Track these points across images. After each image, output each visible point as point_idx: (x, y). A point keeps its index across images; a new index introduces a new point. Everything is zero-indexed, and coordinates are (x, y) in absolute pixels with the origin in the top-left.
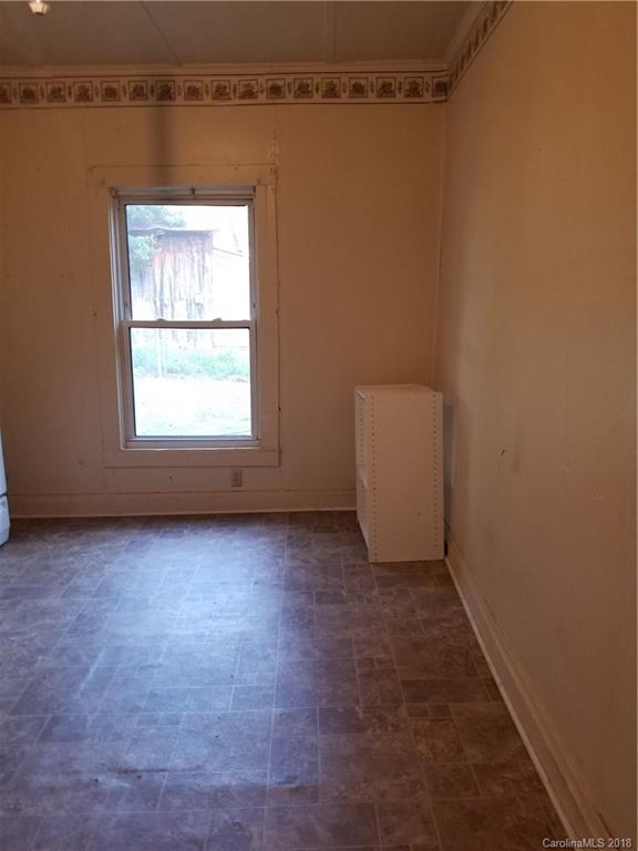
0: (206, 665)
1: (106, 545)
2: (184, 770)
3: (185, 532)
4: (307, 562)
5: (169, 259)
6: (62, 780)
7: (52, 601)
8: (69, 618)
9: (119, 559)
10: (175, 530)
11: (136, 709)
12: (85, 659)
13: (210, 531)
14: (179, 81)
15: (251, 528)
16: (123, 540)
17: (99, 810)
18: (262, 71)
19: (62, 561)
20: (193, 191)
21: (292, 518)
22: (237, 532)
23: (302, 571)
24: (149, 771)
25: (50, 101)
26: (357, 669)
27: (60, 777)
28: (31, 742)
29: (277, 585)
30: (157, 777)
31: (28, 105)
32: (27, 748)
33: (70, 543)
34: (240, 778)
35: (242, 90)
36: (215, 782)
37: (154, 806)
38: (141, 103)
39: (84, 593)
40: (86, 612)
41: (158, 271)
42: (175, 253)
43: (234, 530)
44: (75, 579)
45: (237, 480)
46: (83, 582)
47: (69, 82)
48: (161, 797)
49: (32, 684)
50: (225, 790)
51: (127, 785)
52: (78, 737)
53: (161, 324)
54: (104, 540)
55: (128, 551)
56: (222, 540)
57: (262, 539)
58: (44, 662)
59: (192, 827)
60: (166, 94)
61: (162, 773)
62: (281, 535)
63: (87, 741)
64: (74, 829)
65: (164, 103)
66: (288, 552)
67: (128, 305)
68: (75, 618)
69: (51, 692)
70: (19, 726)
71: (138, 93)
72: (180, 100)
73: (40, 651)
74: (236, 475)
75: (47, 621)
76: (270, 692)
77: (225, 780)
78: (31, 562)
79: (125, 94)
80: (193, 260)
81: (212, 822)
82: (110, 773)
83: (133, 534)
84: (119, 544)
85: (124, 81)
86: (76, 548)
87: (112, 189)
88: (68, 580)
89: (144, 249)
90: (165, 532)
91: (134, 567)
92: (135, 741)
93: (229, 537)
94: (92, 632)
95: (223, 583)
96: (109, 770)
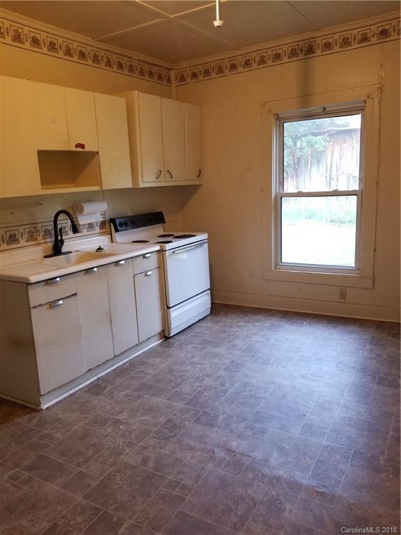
0: (292, 405)
1: (258, 324)
2: (260, 460)
3: (305, 323)
4: (380, 356)
5: (337, 148)
6: (198, 445)
7: (221, 350)
8: (226, 361)
9: (262, 333)
10: (299, 321)
11: (245, 419)
12: (228, 385)
13: (320, 325)
14: (318, 41)
15: (347, 327)
16: (267, 323)
17: (210, 466)
18: (375, 21)
19: (232, 329)
20: (325, 109)
21: (379, 325)
22: (338, 329)
23: (374, 361)
24: (242, 454)
25: (244, 67)
26: (391, 432)
27: (197, 443)
28: (189, 421)
29: (353, 367)
30: (245, 458)
31: (233, 72)
32: (187, 423)
33: (240, 320)
34: (289, 475)
35: (360, 38)
36: (275, 472)
37: (238, 474)
38: (295, 59)
39: (238, 349)
40: (236, 360)
41: (329, 157)
42: (341, 145)
43: (335, 327)
44: (236, 340)
45: (343, 295)
46: (240, 342)
47: (254, 55)
48: (243, 469)
49: (199, 392)
50: (279, 479)
51: (228, 458)
52: (212, 426)
53: (300, 195)
54: (257, 321)
55: (268, 329)
56: (326, 333)
57: (352, 336)
58: (208, 381)
59: (254, 492)
60: (310, 50)
61: (248, 458)
62: (366, 335)
63: (216, 429)
64: (196, 471)
65: (309, 56)
66: (368, 346)
67: (282, 183)
68: (230, 361)
69: (206, 398)
70: (187, 411)
71: (293, 53)
72: (319, 52)
73: (208, 376)
74: (342, 292)
75: (216, 360)
76: (326, 431)
77: (280, 473)
78: (217, 327)
79: (285, 55)
80: (353, 148)
81: (266, 493)
82: (221, 449)
83: (274, 321)
84: (265, 325)
85: (285, 48)
86: (242, 324)
87: (275, 114)
88: (232, 341)
89: (321, 144)
90: (293, 322)
91: (269, 340)
92: (239, 436)
93: (332, 331)
94: (236, 371)
95: (318, 359)
96: (222, 447)
